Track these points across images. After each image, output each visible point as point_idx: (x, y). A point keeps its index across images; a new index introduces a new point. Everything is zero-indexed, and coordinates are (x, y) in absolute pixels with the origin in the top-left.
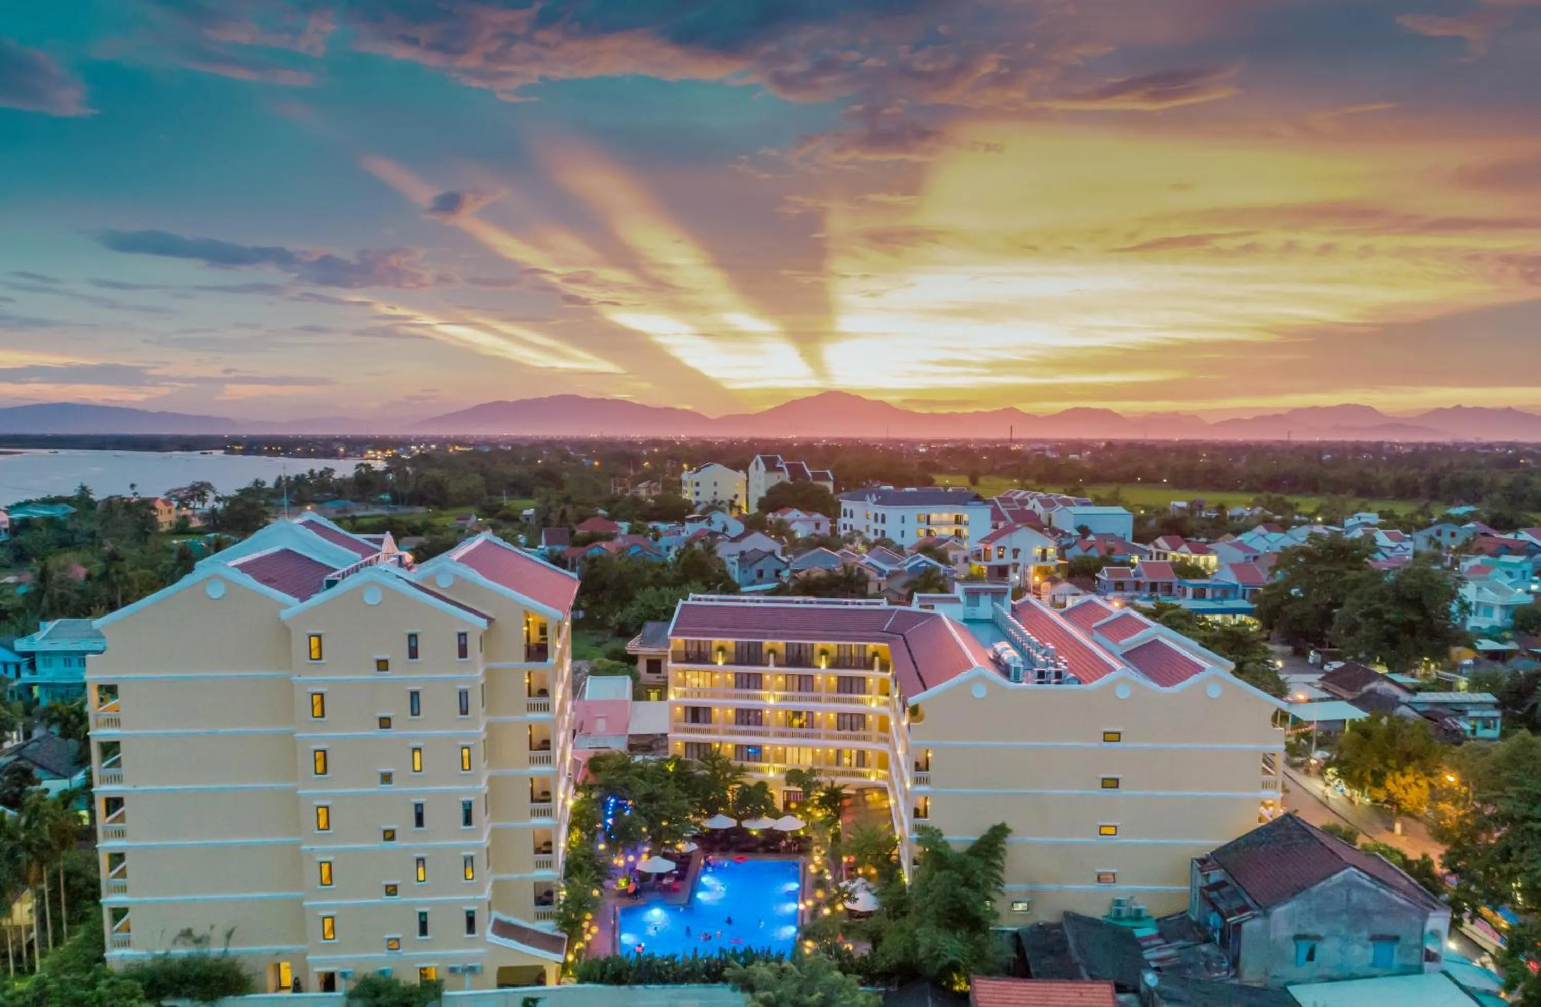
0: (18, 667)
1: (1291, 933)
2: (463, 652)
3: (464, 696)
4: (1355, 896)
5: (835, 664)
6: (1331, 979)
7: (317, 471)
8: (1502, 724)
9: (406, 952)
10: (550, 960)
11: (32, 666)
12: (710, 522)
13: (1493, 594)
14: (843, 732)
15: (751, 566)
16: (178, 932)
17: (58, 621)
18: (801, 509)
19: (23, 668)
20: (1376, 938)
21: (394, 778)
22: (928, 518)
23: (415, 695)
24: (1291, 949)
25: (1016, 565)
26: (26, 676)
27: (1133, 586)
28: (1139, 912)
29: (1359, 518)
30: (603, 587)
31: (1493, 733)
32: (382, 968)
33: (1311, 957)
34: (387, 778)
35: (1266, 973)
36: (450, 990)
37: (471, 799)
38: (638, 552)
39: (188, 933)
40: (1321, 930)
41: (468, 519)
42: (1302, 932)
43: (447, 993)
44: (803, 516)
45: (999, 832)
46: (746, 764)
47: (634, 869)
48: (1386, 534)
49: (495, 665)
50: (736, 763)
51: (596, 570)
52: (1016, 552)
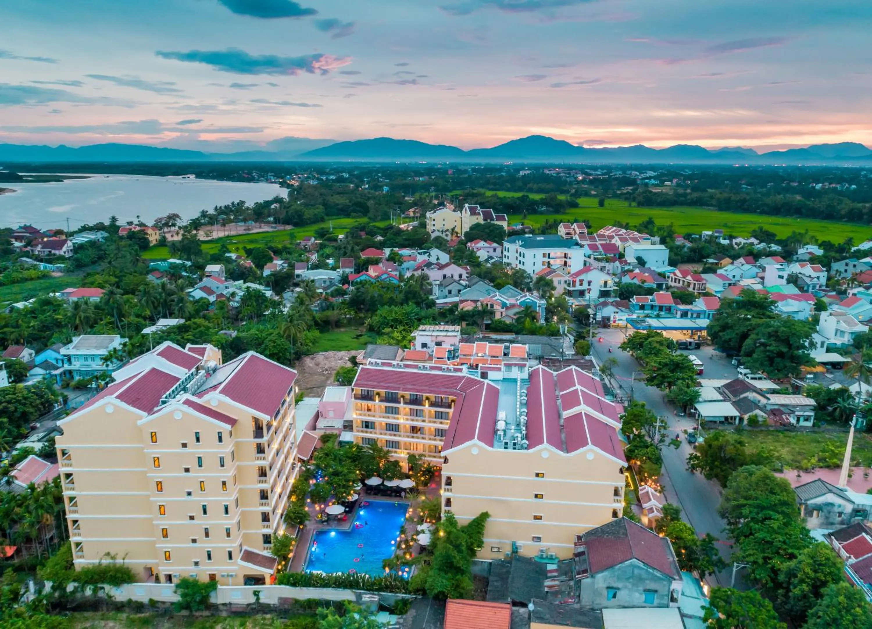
0: (63, 361)
1: (605, 585)
2: (220, 439)
3: (222, 459)
4: (636, 571)
5: (432, 405)
6: (624, 607)
7: (236, 203)
8: (814, 419)
9: (201, 567)
10: (267, 572)
11: (69, 360)
12: (429, 256)
13: (845, 326)
14: (437, 437)
15: (445, 288)
16: (104, 553)
17: (81, 336)
18: (485, 241)
19: (65, 361)
20: (646, 591)
21: (192, 494)
22: (549, 254)
23: (200, 458)
24: (605, 592)
25: (590, 290)
26: (67, 367)
27: (650, 307)
28: (552, 556)
29: (807, 249)
30: (363, 302)
31: (809, 424)
32: (191, 574)
33: (614, 596)
34: (189, 494)
35: (593, 602)
36: (221, 585)
37: (228, 503)
38: (386, 278)
39: (108, 554)
40: (619, 585)
41: (310, 240)
42: (611, 586)
43: (219, 587)
44: (486, 245)
45: (485, 516)
46: (391, 449)
47: (324, 511)
48: (812, 267)
49: (240, 440)
50: (386, 449)
51: (359, 294)
52: (589, 283)
